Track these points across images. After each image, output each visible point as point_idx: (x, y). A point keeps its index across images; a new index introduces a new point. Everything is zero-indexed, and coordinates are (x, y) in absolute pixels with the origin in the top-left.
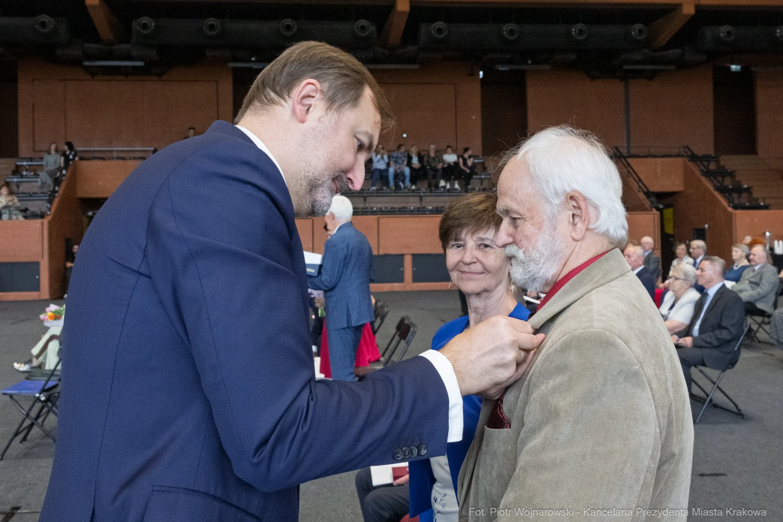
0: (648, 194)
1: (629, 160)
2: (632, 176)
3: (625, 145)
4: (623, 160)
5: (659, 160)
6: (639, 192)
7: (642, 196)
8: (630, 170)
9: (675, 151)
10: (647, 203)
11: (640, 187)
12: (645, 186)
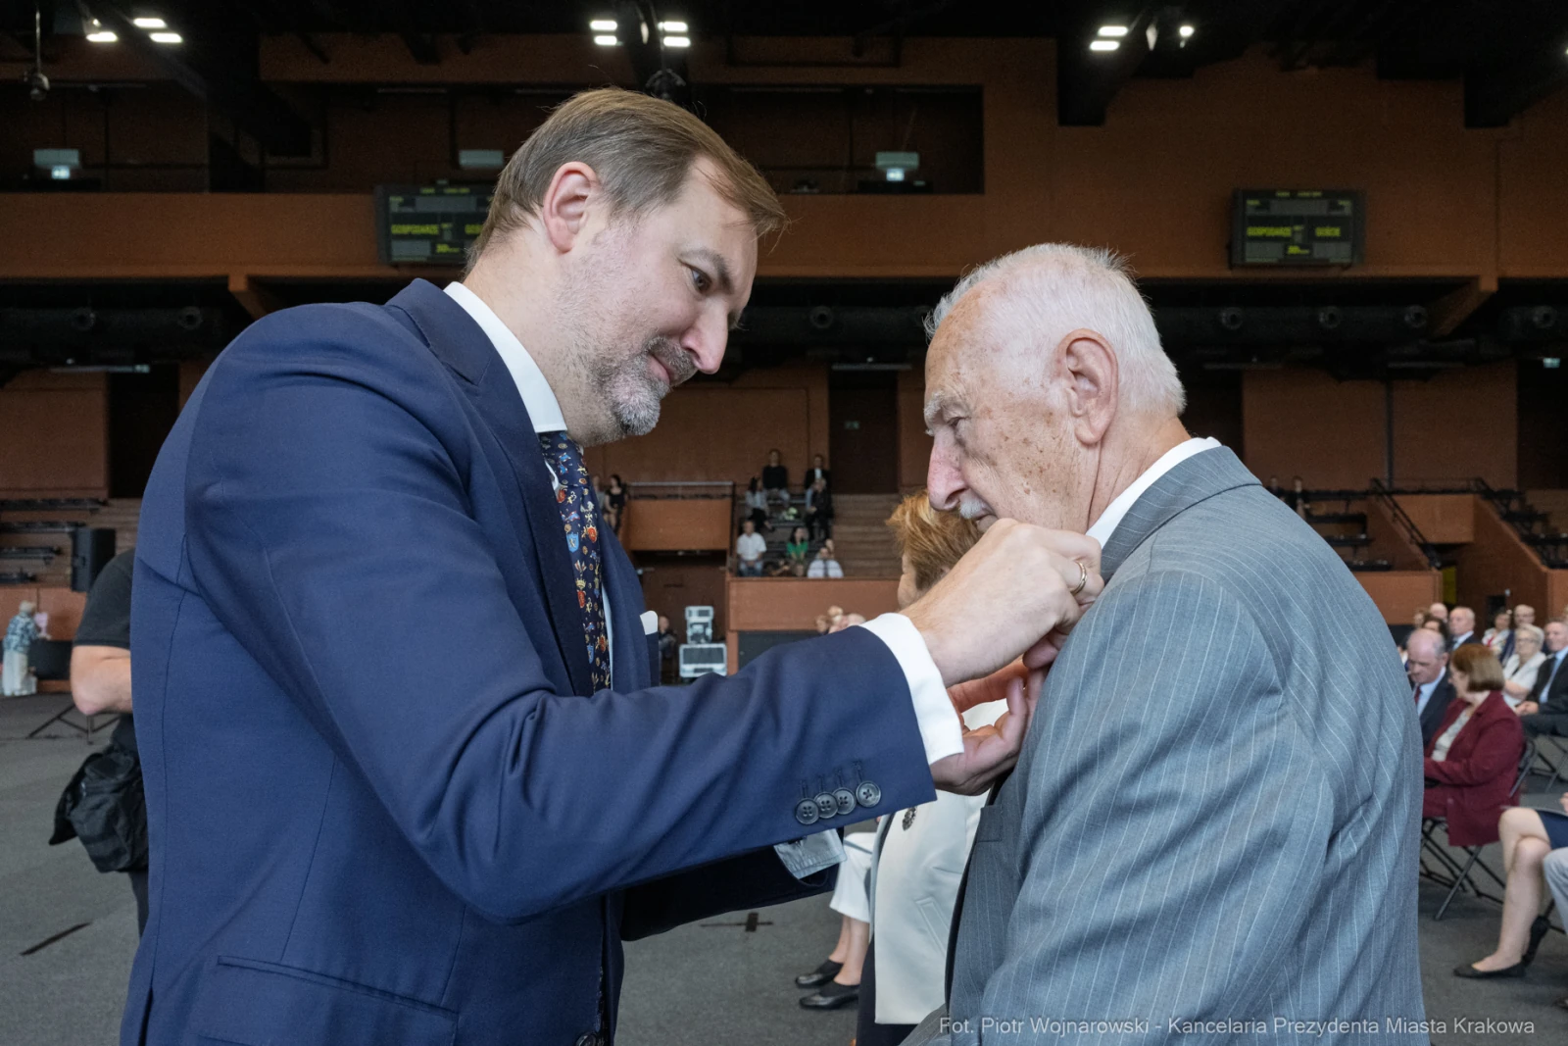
0: (1425, 547)
1: (1397, 498)
2: (1401, 521)
3: (1386, 476)
4: (1386, 497)
5: (1438, 498)
6: (1411, 543)
7: (1416, 550)
8: (1398, 512)
9: (1463, 484)
10: (1424, 560)
11: (1412, 537)
12: (1421, 536)
